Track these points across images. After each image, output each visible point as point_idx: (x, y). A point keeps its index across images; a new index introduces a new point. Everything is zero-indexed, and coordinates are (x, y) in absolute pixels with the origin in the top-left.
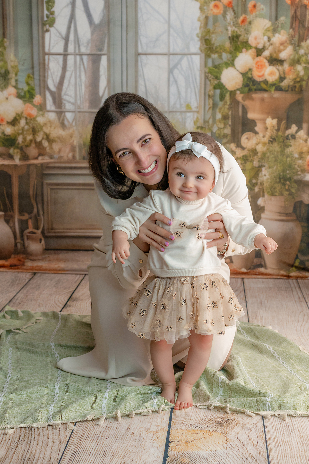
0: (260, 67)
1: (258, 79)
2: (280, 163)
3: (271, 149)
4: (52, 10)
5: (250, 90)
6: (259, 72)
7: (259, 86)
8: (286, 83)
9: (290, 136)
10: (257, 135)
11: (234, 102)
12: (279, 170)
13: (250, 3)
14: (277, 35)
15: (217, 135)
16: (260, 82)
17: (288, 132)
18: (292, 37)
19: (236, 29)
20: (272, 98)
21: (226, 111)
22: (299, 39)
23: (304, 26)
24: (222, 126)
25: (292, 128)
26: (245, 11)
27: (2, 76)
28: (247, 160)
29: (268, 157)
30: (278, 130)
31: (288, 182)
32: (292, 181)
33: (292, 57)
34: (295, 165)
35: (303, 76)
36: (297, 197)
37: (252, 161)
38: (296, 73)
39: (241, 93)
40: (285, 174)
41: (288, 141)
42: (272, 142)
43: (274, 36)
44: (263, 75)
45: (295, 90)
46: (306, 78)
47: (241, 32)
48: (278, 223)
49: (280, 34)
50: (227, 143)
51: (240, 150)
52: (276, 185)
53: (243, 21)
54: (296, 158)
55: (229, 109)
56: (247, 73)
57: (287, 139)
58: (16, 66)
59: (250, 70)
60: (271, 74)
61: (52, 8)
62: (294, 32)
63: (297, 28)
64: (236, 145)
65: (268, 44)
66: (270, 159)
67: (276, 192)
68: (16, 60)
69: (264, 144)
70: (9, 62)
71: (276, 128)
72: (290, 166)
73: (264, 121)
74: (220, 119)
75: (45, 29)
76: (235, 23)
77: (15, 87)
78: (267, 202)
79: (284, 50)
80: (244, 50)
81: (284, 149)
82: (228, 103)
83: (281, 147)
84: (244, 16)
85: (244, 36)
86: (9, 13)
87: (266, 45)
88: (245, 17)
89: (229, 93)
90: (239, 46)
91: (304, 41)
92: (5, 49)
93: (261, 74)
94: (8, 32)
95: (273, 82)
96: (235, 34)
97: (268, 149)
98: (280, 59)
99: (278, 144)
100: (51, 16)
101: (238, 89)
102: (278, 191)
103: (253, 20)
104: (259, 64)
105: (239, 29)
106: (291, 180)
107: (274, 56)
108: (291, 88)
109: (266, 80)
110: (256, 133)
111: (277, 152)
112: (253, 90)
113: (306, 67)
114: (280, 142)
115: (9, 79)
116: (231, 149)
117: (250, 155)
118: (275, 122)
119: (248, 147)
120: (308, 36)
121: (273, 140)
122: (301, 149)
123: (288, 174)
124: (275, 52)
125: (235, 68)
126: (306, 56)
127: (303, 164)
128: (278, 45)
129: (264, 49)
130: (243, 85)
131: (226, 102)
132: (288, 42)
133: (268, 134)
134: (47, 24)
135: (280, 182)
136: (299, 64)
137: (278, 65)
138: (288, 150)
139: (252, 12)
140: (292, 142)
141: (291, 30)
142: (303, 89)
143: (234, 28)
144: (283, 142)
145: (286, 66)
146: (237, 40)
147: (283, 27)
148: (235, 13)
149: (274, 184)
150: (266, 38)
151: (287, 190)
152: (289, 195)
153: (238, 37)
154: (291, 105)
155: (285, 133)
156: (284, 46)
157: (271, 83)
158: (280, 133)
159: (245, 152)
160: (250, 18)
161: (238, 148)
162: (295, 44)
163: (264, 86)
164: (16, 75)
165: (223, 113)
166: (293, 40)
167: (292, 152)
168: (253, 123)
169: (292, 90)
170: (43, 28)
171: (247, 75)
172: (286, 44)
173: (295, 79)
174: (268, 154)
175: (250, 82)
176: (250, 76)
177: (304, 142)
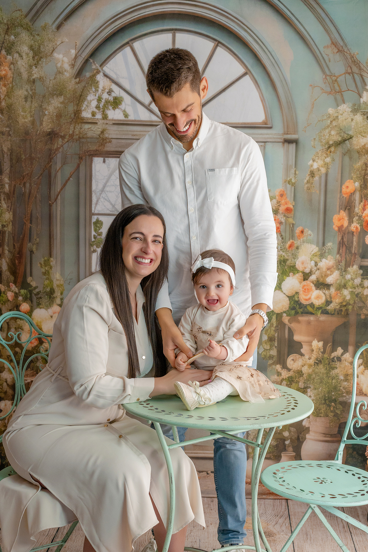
0: (306, 291)
1: (304, 302)
2: (326, 384)
3: (317, 370)
4: (100, 231)
5: (297, 313)
6: (306, 295)
7: (306, 309)
8: (332, 307)
9: (335, 358)
10: (303, 357)
11: (281, 325)
12: (324, 391)
13: (298, 229)
14: (324, 260)
15: (263, 356)
16: (307, 305)
17: (333, 355)
18: (339, 262)
19: (284, 254)
20: (318, 321)
21: (272, 332)
22: (345, 264)
23: (350, 252)
24: (268, 347)
25: (338, 351)
26: (292, 236)
27: (47, 295)
28: (293, 381)
29: (314, 379)
30: (324, 353)
31: (333, 404)
32: (338, 402)
33: (338, 282)
34: (340, 386)
35: (349, 300)
36: (342, 418)
37: (298, 382)
38: (342, 298)
39: (287, 316)
40: (330, 395)
41: (334, 363)
42: (317, 364)
43: (321, 261)
44: (310, 299)
45: (341, 314)
46: (352, 302)
47: (289, 256)
48: (323, 444)
49: (327, 259)
50: (273, 364)
51: (286, 372)
52: (322, 406)
53: (290, 246)
54: (341, 380)
55: (275, 331)
56: (294, 296)
57: (333, 361)
58: (61, 285)
59: (297, 293)
60: (318, 297)
61: (99, 230)
62: (341, 257)
63: (344, 254)
64: (281, 367)
65: (315, 268)
66: (315, 381)
67: (321, 413)
68: (62, 279)
69: (310, 366)
70: (54, 280)
71: (322, 350)
72: (335, 388)
73: (310, 343)
74: (266, 340)
75: (92, 250)
76: (283, 247)
77: (60, 306)
78: (311, 423)
79: (331, 275)
80: (291, 274)
81: (330, 371)
82: (275, 325)
83: (326, 369)
84: (291, 241)
85: (292, 261)
86: (56, 232)
87: (313, 270)
88: (293, 242)
89: (275, 315)
90: (286, 270)
91: (351, 266)
92: (51, 268)
93: (307, 297)
94: (54, 252)
95: (319, 305)
96: (282, 259)
97: (313, 371)
98: (326, 283)
99: (324, 366)
100: (98, 237)
101: (284, 312)
102: (323, 412)
103: (301, 245)
104: (306, 287)
105: (287, 254)
106: (336, 401)
107: (321, 280)
108: (337, 311)
109: (312, 303)
110: (302, 355)
111: (323, 374)
112: (300, 313)
113: (352, 291)
114: (326, 364)
115: (54, 298)
116: (277, 370)
117: (296, 376)
118: (321, 344)
119: (293, 369)
120: (354, 262)
121: (318, 362)
122: (347, 371)
123: (333, 395)
124: (322, 276)
125: (282, 292)
126: (353, 282)
127: (348, 386)
128: (324, 270)
129: (311, 273)
130: (289, 307)
131: (273, 324)
132: (335, 267)
133: (314, 356)
134: (94, 245)
135: (325, 403)
136: (345, 289)
137: (324, 289)
138: (334, 372)
139: (299, 237)
140: (338, 364)
141: (338, 255)
142: (349, 313)
143: (281, 252)
144: (329, 364)
145: (333, 290)
146: (284, 264)
147: (329, 253)
148: (282, 238)
149: (319, 405)
150: (313, 263)
151: (332, 412)
152: (334, 416)
153: (285, 261)
154: (337, 328)
155: (331, 355)
156: (331, 271)
157: (318, 306)
158: (326, 356)
159: (291, 374)
160: (297, 243)
161: (284, 370)
162: (341, 270)
163: (310, 309)
164: (62, 294)
165: (269, 334)
166: (340, 265)
167: (338, 374)
168: (299, 345)
169: (338, 314)
170: (90, 248)
171: (294, 299)
172: (332, 269)
173: (342, 303)
174: (314, 376)
175: (297, 305)
176: (297, 299)
177: (350, 365)
